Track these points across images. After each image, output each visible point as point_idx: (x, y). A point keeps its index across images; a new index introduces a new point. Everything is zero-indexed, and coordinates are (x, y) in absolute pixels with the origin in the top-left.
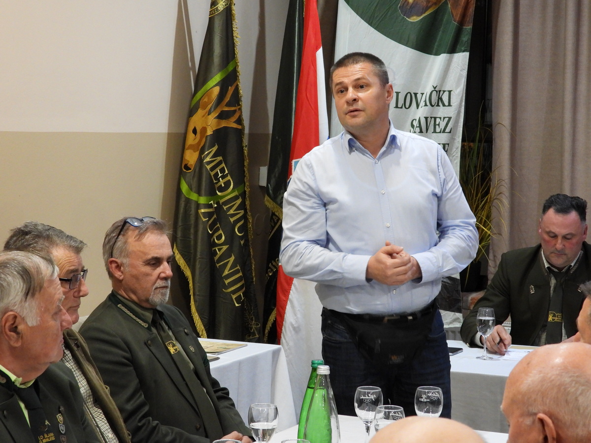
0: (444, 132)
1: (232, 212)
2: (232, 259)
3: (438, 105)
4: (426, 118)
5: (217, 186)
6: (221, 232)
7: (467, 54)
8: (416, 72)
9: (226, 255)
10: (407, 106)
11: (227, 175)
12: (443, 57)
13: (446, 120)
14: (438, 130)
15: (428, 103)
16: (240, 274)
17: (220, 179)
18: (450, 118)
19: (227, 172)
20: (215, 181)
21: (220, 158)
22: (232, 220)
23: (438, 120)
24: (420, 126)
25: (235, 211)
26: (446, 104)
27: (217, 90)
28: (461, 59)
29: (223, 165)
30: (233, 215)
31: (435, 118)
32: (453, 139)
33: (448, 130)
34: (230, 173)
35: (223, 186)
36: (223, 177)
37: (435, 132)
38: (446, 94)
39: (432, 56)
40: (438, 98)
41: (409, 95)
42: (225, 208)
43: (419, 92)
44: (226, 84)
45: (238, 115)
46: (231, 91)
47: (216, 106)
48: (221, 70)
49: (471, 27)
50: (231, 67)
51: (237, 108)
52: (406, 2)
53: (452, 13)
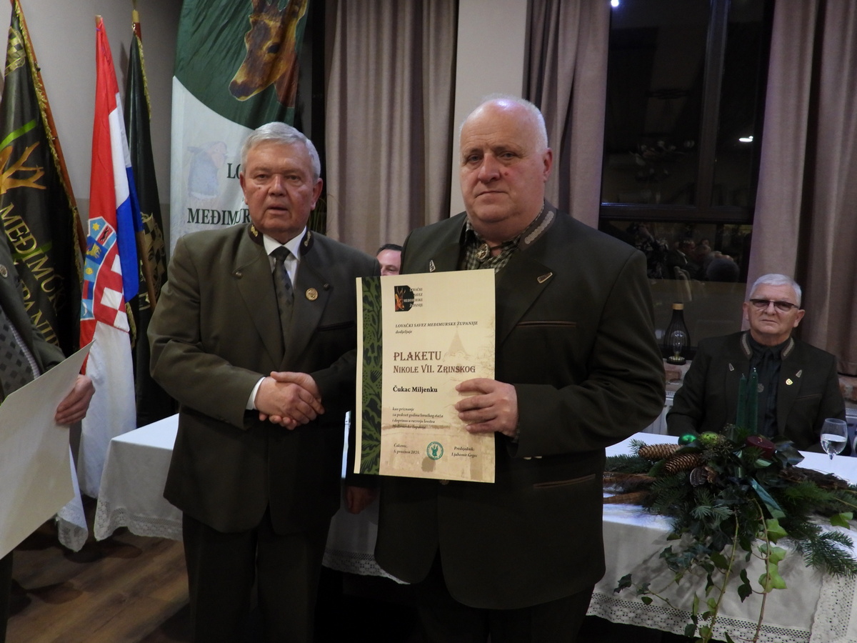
1: (36, 269)
2: (40, 314)
5: (16, 245)
6: (26, 289)
9: (32, 312)
11: (28, 234)
16: (50, 328)
17: (21, 238)
19: (28, 231)
20: (12, 240)
21: (17, 218)
22: (37, 277)
25: (41, 268)
27: (10, 149)
29: (23, 224)
30: (38, 273)
34: (33, 232)
35: (25, 244)
36: (24, 236)
42: (29, 266)
44: (20, 145)
45: (39, 176)
46: (28, 151)
47: (10, 166)
48: (15, 129)
49: (293, 107)
50: (28, 127)
51: (38, 169)
52: (235, 83)
53: (277, 95)
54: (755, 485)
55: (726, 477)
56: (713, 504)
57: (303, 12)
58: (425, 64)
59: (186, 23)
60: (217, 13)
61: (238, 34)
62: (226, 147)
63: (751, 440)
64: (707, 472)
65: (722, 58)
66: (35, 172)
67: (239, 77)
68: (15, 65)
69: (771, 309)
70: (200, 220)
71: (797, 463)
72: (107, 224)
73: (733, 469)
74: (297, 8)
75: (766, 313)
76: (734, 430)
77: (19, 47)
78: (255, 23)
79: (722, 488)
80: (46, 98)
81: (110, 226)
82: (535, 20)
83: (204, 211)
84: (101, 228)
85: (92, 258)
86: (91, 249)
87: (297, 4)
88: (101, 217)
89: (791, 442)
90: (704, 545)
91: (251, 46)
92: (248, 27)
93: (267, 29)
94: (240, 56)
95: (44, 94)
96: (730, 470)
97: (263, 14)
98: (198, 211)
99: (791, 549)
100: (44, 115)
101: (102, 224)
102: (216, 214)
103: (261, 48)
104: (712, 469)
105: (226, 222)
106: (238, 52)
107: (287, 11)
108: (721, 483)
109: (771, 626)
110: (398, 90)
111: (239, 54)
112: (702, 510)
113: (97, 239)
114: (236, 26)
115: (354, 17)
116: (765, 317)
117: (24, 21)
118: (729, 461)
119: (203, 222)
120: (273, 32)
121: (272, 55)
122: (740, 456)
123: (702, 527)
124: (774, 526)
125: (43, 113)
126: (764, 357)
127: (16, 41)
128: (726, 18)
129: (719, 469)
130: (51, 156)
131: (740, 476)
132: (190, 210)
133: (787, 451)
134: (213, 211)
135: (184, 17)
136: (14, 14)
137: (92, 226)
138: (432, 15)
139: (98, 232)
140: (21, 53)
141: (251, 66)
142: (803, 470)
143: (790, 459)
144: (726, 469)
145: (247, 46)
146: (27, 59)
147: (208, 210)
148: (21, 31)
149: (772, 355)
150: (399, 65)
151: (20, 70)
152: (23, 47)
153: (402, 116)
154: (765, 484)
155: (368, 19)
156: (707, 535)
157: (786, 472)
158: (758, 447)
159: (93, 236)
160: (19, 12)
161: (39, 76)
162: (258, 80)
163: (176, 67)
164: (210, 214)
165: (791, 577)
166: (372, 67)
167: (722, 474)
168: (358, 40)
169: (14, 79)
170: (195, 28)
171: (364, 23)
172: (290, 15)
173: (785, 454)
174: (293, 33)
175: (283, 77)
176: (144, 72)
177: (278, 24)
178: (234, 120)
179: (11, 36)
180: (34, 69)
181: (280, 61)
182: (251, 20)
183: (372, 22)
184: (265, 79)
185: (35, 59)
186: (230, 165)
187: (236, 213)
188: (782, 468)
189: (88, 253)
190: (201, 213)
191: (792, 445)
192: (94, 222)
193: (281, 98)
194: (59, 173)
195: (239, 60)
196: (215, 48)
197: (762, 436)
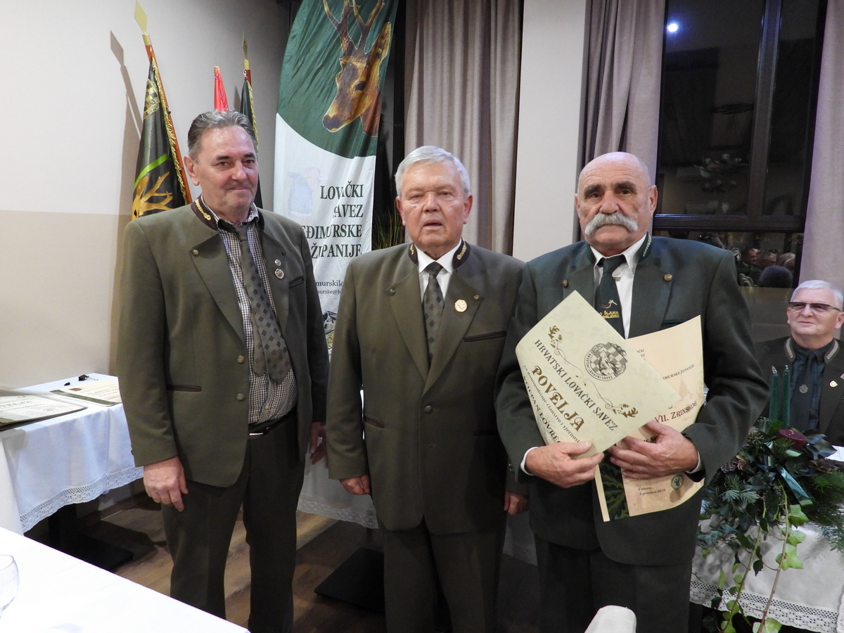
0: (357, 216)
3: (353, 196)
4: (344, 206)
7: (375, 157)
8: (337, 172)
10: (331, 197)
12: (356, 158)
13: (359, 207)
14: (353, 215)
15: (345, 195)
18: (361, 206)
23: (353, 207)
24: (339, 212)
26: (359, 195)
27: (147, 179)
28: (370, 161)
31: (351, 206)
32: (364, 221)
33: (360, 215)
37: (351, 216)
38: (359, 187)
39: (348, 159)
40: (353, 190)
41: (332, 189)
43: (340, 186)
44: (155, 174)
45: (169, 199)
46: (161, 180)
47: (146, 192)
48: (150, 163)
49: (377, 136)
50: (161, 160)
51: (168, 194)
52: (328, 116)
53: (363, 126)
54: (784, 474)
55: (756, 465)
56: (742, 489)
57: (385, 53)
58: (492, 95)
59: (287, 68)
60: (313, 59)
61: (330, 75)
62: (319, 172)
63: (782, 432)
64: (738, 459)
65: (773, 76)
66: (165, 197)
67: (331, 112)
68: (151, 110)
69: (808, 311)
71: (829, 455)
73: (763, 458)
74: (380, 50)
75: (802, 315)
76: (767, 423)
77: (155, 95)
78: (345, 65)
79: (752, 475)
80: (175, 136)
82: (592, 50)
87: (380, 47)
89: (824, 435)
90: (732, 525)
91: (341, 84)
92: (339, 69)
93: (354, 69)
94: (332, 94)
95: (173, 133)
96: (761, 459)
97: (351, 57)
99: (818, 534)
100: (173, 150)
102: (311, 230)
103: (350, 87)
104: (743, 457)
105: (319, 237)
106: (330, 91)
107: (372, 54)
108: (751, 470)
109: (799, 605)
110: (468, 117)
111: (330, 93)
112: (731, 494)
114: (328, 69)
115: (430, 55)
116: (801, 319)
117: (159, 73)
118: (760, 451)
120: (360, 72)
121: (359, 92)
122: (770, 447)
123: (731, 509)
124: (797, 511)
125: (172, 148)
126: (807, 359)
127: (152, 90)
128: (776, 39)
129: (751, 458)
130: (179, 183)
131: (770, 465)
133: (818, 443)
134: (308, 227)
135: (286, 63)
136: (151, 69)
138: (499, 49)
140: (156, 100)
141: (341, 102)
142: (834, 462)
143: (822, 452)
144: (757, 458)
145: (338, 85)
146: (160, 104)
148: (156, 82)
149: (816, 358)
150: (469, 95)
151: (155, 114)
152: (157, 95)
153: (471, 140)
154: (795, 473)
155: (442, 57)
156: (736, 517)
157: (815, 463)
158: (788, 438)
160: (154, 66)
161: (170, 118)
162: (346, 114)
163: (279, 105)
165: (818, 560)
166: (446, 97)
167: (753, 462)
168: (434, 75)
169: (151, 121)
170: (295, 71)
171: (438, 60)
172: (375, 56)
173: (817, 447)
174: (377, 73)
175: (368, 110)
176: (253, 111)
177: (365, 65)
178: (326, 149)
179: (148, 87)
180: (166, 113)
181: (366, 96)
182: (341, 63)
183: (446, 58)
184: (353, 113)
185: (167, 105)
186: (323, 187)
187: (328, 228)
188: (813, 459)
191: (824, 438)
193: (366, 128)
194: (184, 197)
195: (331, 98)
196: (311, 88)
197: (794, 429)
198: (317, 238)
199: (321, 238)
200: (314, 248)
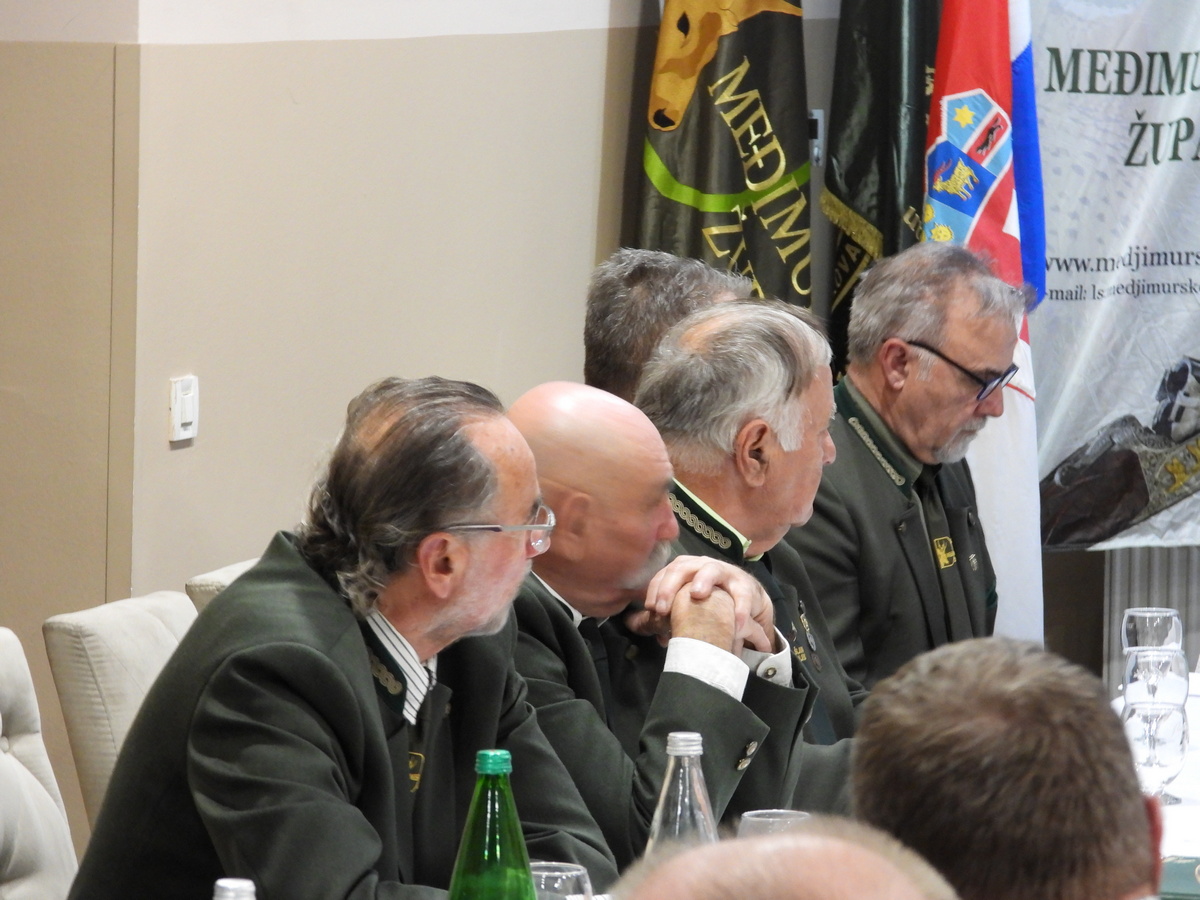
1: (782, 232)
5: (746, 166)
11: (768, 140)
17: (755, 148)
19: (769, 129)
20: (742, 155)
22: (784, 254)
25: (792, 229)
29: (761, 111)
30: (785, 242)
34: (779, 132)
35: (761, 165)
36: (761, 143)
42: (765, 223)
70: (1084, 84)
72: (997, 109)
81: (1004, 115)
83: (1094, 54)
84: (977, 120)
85: (952, 200)
86: (947, 176)
88: (980, 91)
98: (1076, 54)
101: (980, 108)
102: (1129, 64)
105: (1154, 89)
113: (965, 150)
119: (1092, 89)
132: (1055, 53)
134: (1122, 55)
137: (951, 115)
139: (971, 129)
147: (1108, 54)
159: (955, 142)
164: (1114, 64)
189: (939, 186)
190: (1085, 61)
192: (960, 103)
198: (1148, 92)
199: (1160, 93)
200: (1137, 129)
